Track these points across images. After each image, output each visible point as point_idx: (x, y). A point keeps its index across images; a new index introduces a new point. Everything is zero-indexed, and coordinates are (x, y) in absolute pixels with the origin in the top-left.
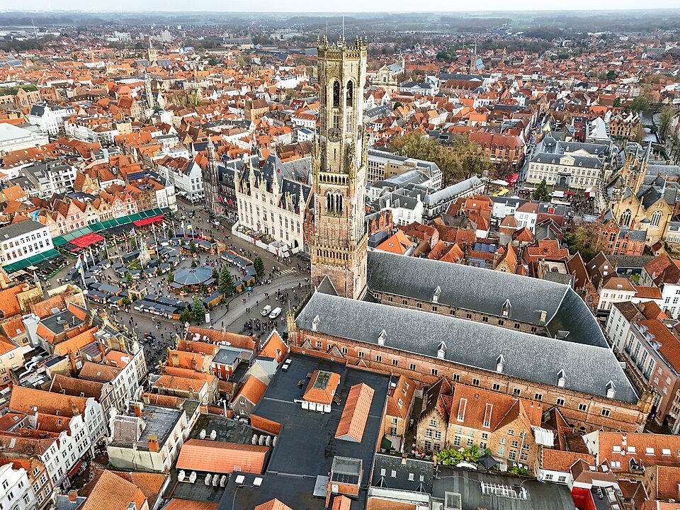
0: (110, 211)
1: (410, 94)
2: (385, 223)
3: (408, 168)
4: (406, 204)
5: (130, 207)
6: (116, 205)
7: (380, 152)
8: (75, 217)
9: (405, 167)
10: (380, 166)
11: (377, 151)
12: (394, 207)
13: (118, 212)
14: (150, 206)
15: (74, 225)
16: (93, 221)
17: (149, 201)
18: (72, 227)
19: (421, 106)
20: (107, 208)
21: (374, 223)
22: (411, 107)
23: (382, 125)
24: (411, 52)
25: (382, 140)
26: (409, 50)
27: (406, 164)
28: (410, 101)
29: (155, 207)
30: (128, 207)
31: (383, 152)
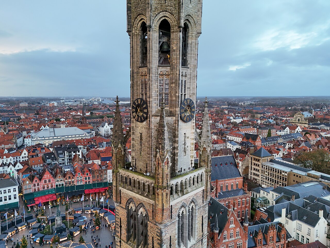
0: (73, 180)
1: (318, 129)
2: (276, 239)
3: (311, 179)
4: (305, 218)
5: (87, 178)
6: (78, 176)
7: (287, 162)
8: (47, 181)
9: (308, 178)
10: (283, 173)
11: (285, 162)
12: (291, 219)
13: (78, 181)
14: (101, 180)
15: (46, 186)
16: (60, 185)
17: (101, 176)
18: (44, 188)
19: (326, 136)
20: (71, 177)
21: (260, 237)
22: (317, 136)
23: (292, 144)
24: (320, 111)
25: (289, 154)
26: (319, 109)
27: (309, 175)
28: (317, 132)
29: (105, 181)
30: (86, 178)
31: (290, 163)
